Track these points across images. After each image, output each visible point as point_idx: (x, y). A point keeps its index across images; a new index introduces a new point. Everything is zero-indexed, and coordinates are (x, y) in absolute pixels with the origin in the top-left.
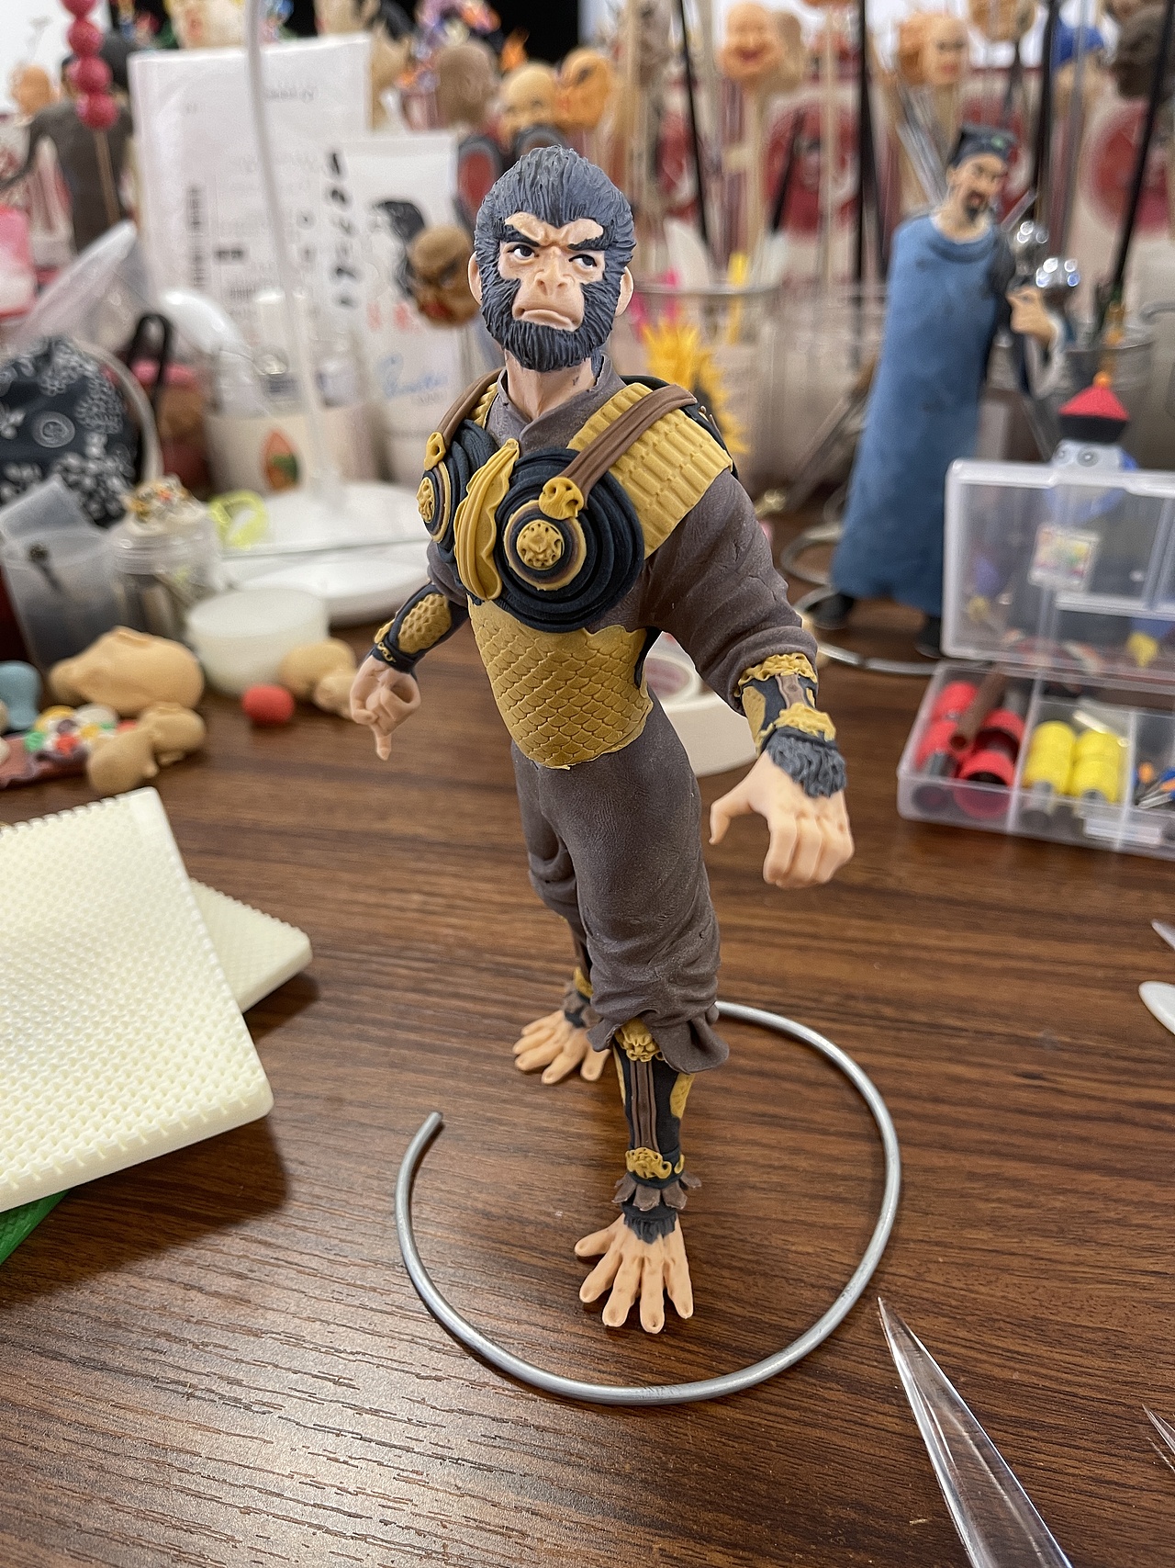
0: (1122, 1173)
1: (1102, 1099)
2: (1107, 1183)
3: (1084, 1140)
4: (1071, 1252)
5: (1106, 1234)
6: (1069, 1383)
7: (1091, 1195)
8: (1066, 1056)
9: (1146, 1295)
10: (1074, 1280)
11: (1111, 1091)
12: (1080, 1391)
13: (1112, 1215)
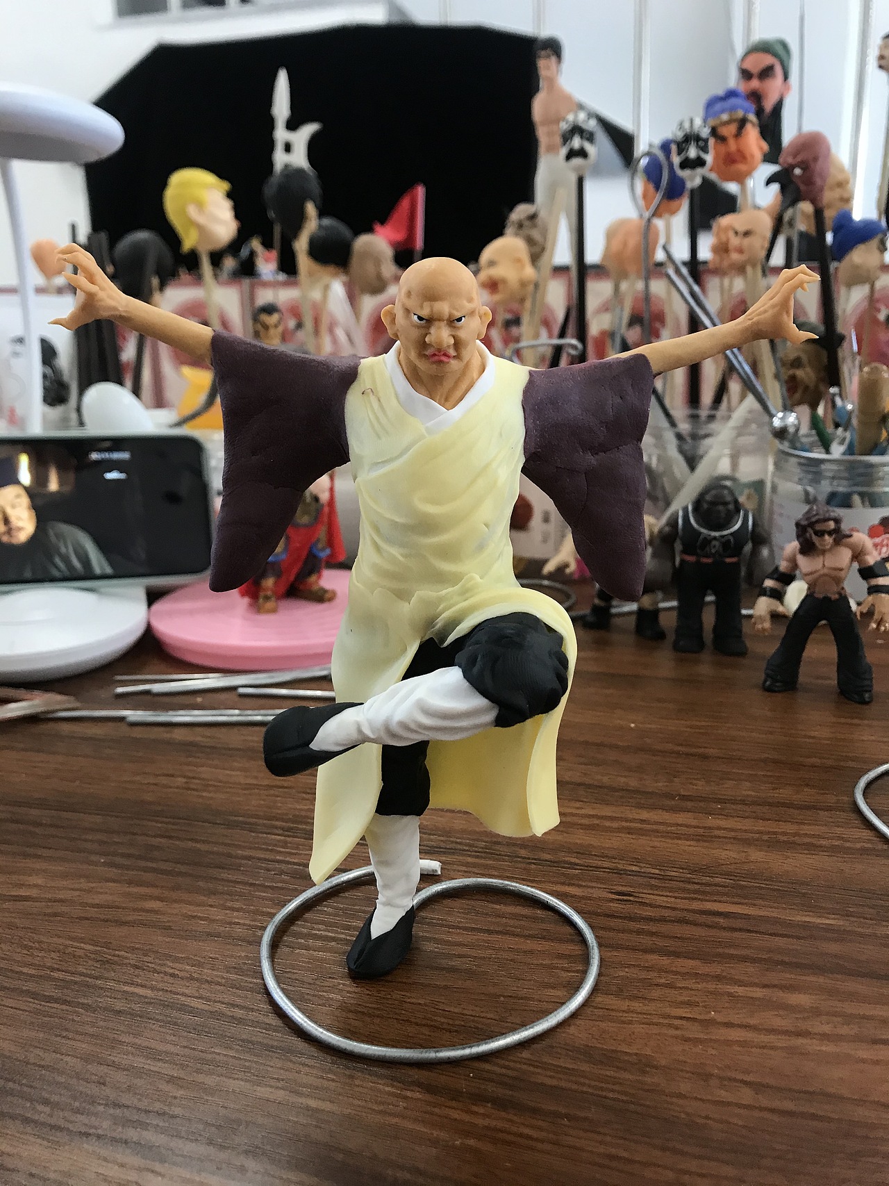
0: (677, 955)
1: (674, 909)
2: (665, 961)
3: (652, 934)
4: (624, 1004)
5: (656, 993)
6: (602, 1089)
7: (648, 969)
8: (653, 882)
9: (678, 1032)
10: (624, 1022)
11: (681, 904)
12: (611, 1095)
13: (663, 981)
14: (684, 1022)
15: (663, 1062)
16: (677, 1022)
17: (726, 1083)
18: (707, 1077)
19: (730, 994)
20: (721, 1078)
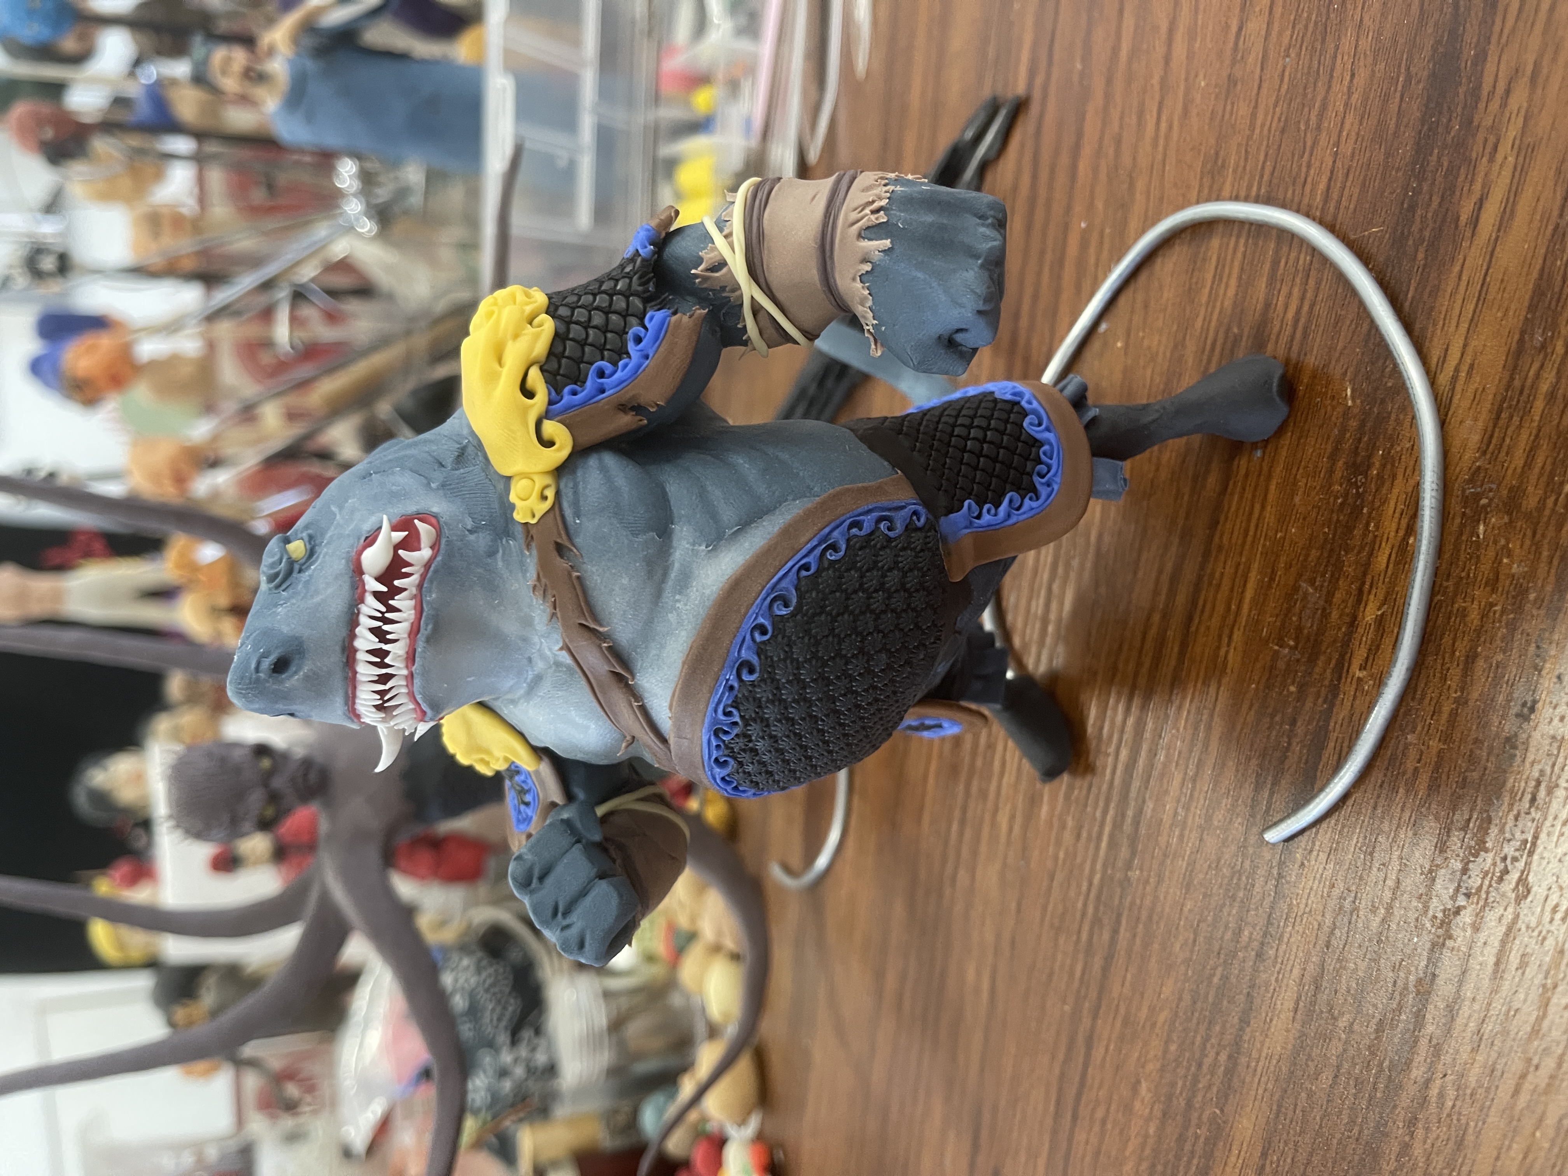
0: (1079, 136)
2: (1087, 153)
5: (1126, 159)
9: (1176, 125)
13: (1111, 152)
14: (1164, 118)
15: (1212, 141)
16: (1164, 125)
17: (1239, 57)
18: (1232, 81)
19: (1130, 62)
20: (1234, 62)
